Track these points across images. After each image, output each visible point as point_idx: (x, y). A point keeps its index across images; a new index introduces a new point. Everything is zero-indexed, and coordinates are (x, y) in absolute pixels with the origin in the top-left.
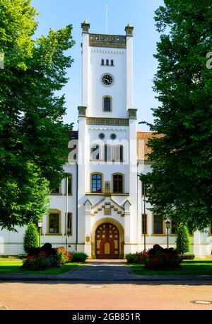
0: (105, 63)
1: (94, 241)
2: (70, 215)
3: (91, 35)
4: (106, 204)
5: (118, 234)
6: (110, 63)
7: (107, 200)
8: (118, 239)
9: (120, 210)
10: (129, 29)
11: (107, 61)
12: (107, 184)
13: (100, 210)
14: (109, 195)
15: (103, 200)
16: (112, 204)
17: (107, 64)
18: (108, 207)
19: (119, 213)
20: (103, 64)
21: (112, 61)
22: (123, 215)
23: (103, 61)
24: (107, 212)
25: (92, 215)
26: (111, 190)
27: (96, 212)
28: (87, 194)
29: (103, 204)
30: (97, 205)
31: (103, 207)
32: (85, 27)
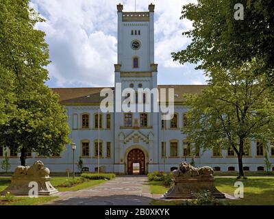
0: (134, 33)
1: (126, 162)
3: (124, 13)
4: (135, 135)
5: (144, 157)
6: (137, 33)
7: (136, 132)
8: (144, 160)
9: (145, 139)
10: (152, 7)
11: (136, 31)
12: (136, 121)
13: (130, 139)
14: (137, 128)
15: (133, 132)
16: (140, 135)
17: (136, 34)
18: (137, 137)
19: (145, 141)
20: (132, 34)
21: (139, 32)
22: (148, 143)
23: (132, 32)
24: (136, 141)
25: (125, 143)
26: (139, 125)
27: (128, 141)
28: (121, 128)
29: (133, 134)
30: (128, 136)
31: (133, 137)
32: (120, 7)
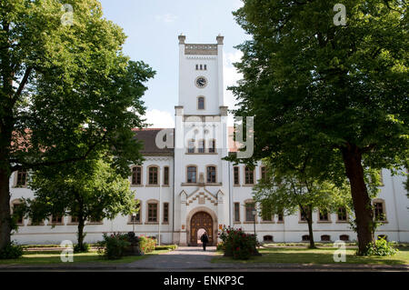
0: (199, 68)
1: (189, 229)
2: (166, 205)
3: (186, 45)
4: (201, 194)
5: (212, 222)
6: (203, 67)
7: (202, 189)
8: (212, 227)
9: (213, 199)
10: (220, 39)
11: (201, 66)
12: (202, 176)
13: (194, 199)
14: (203, 185)
15: (198, 190)
16: (206, 194)
17: (201, 69)
18: (201, 196)
19: (213, 202)
20: (197, 69)
21: (205, 66)
22: (216, 204)
23: (197, 66)
24: (202, 202)
25: (187, 204)
26: (205, 181)
27: (191, 202)
28: (183, 185)
29: (197, 193)
30: (192, 194)
31: (198, 196)
32: (182, 38)
